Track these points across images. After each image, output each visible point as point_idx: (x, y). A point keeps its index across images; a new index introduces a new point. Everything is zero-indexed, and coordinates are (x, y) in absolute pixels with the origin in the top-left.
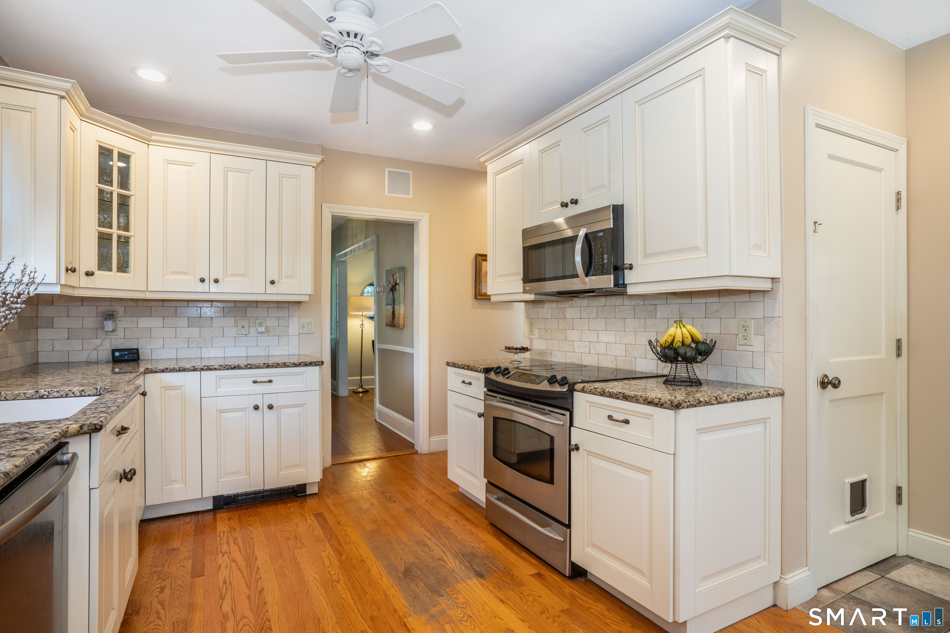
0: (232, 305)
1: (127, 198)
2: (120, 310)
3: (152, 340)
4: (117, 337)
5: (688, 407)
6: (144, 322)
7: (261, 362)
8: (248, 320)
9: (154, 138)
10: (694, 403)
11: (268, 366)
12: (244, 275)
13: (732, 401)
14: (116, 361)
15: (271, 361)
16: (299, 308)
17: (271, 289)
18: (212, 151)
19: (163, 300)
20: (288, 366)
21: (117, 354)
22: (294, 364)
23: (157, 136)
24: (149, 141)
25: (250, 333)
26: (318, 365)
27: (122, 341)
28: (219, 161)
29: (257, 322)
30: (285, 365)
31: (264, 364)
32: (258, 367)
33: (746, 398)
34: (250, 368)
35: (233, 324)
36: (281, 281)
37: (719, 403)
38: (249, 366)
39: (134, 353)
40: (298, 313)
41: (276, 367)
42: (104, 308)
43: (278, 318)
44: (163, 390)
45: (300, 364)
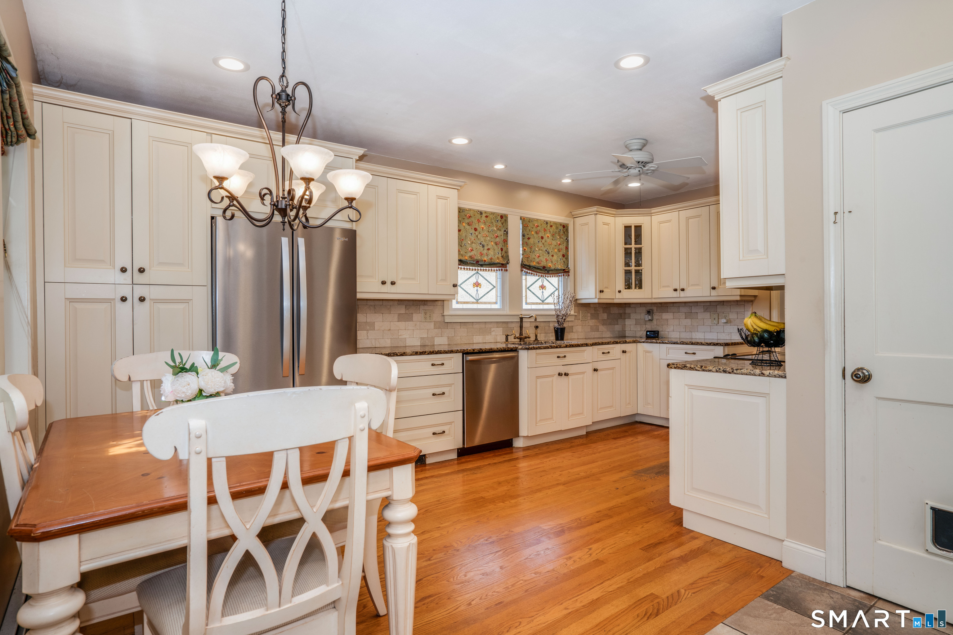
0: (709, 304)
1: (640, 249)
2: (655, 308)
3: (668, 326)
4: (652, 324)
5: (675, 368)
6: (665, 316)
7: (689, 341)
8: (717, 314)
9: (653, 211)
10: (680, 366)
11: (692, 344)
12: (698, 285)
13: (717, 371)
14: (648, 337)
15: (694, 341)
16: (752, 305)
17: (714, 293)
18: (679, 210)
19: (673, 303)
20: (703, 345)
21: (648, 333)
22: (707, 343)
23: (654, 210)
24: (652, 213)
25: (719, 323)
26: (722, 345)
27: (655, 326)
28: (684, 214)
29: (723, 315)
30: (702, 344)
31: (690, 342)
32: (687, 344)
33: (733, 371)
34: (683, 344)
35: (709, 317)
36: (720, 287)
37: (703, 370)
38: (682, 343)
39: (656, 333)
40: (751, 308)
41: (697, 345)
42: (648, 308)
43: (737, 313)
44: (644, 352)
45: (710, 344)
